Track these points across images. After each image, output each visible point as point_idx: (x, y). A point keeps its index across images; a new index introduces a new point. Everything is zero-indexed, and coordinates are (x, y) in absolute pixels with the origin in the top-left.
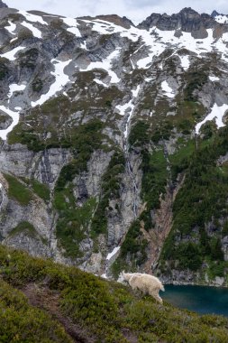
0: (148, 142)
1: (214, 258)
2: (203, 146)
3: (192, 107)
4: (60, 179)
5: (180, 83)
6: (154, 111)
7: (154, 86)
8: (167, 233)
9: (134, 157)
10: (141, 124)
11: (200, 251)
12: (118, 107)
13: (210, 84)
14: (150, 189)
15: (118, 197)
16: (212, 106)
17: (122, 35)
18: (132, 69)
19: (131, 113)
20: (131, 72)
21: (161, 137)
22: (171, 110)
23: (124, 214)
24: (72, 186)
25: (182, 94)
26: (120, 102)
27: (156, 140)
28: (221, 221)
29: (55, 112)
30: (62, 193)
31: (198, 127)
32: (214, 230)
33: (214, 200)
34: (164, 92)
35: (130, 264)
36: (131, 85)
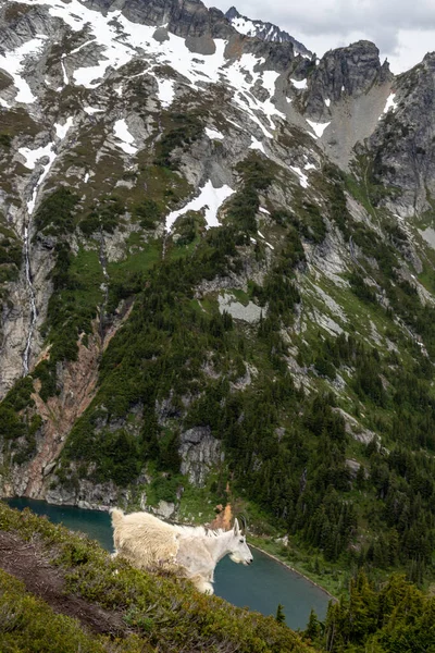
0: (72, 230)
1: (162, 467)
2: (175, 257)
3: (165, 179)
5: (150, 128)
6: (93, 174)
7: (101, 124)
8: (82, 408)
9: (40, 254)
10: (63, 192)
11: (139, 449)
12: (22, 151)
13: (206, 143)
14: (63, 320)
16: (202, 184)
17: (53, 12)
18: (62, 84)
19: (47, 168)
20: (60, 89)
21: (98, 224)
22: (128, 176)
25: (151, 152)
26: (29, 143)
27: (88, 229)
28: (185, 401)
31: (172, 218)
32: (171, 415)
33: (180, 360)
34: (117, 139)
36: (56, 114)
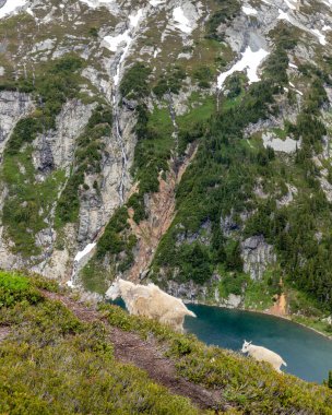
0: (147, 94)
1: (229, 268)
2: (226, 108)
3: (214, 48)
4: (13, 138)
5: (200, 12)
6: (160, 50)
7: (163, 12)
8: (165, 227)
9: (125, 114)
10: (139, 67)
11: (210, 255)
12: (108, 39)
13: (243, 18)
14: (145, 163)
15: (99, 171)
16: (243, 50)
21: (167, 88)
22: (186, 50)
23: (106, 197)
24: (31, 150)
25: (202, 29)
26: (111, 32)
27: (159, 93)
28: (243, 217)
29: (12, 37)
30: (16, 158)
31: (222, 78)
32: (233, 228)
33: (237, 186)
34: (176, 22)
35: (109, 268)
36: (129, 8)
